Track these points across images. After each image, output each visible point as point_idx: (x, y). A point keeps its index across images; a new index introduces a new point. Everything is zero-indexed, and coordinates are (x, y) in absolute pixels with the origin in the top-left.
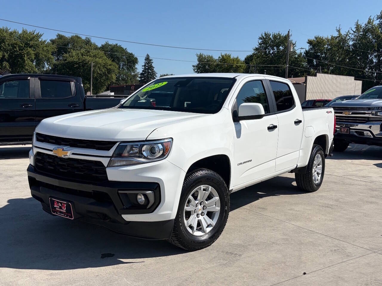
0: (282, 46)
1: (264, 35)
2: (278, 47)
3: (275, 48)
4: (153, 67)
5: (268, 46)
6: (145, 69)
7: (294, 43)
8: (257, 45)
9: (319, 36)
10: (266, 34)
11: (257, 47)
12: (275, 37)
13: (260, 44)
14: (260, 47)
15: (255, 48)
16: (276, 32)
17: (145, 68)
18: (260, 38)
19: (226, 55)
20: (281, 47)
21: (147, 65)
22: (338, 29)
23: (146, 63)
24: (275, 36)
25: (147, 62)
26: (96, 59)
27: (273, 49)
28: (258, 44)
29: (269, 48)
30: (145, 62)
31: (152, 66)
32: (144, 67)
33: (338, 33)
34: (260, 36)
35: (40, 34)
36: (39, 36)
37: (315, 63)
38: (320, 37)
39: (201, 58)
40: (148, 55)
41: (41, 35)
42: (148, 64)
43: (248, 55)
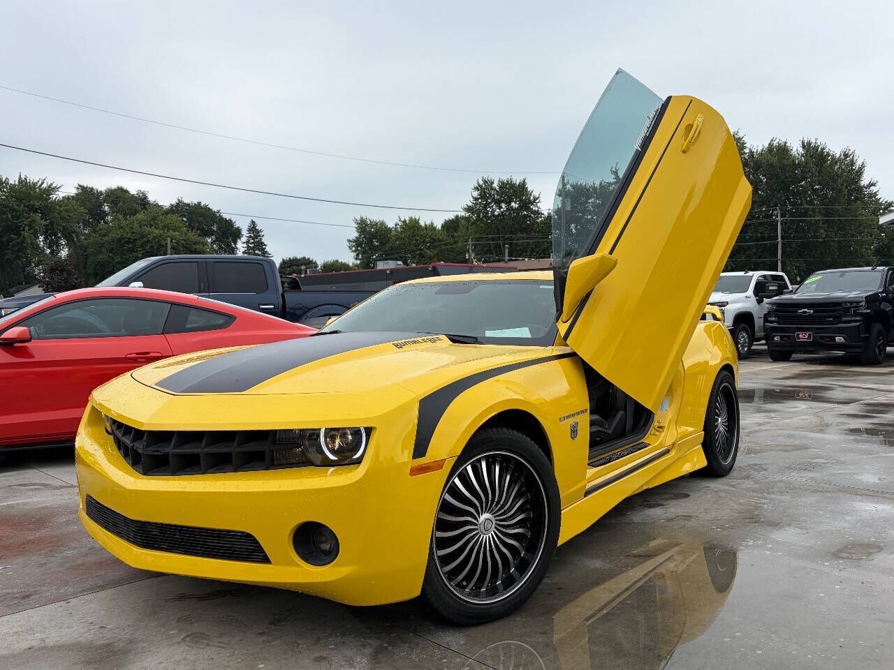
0: (515, 202)
1: (481, 183)
2: (508, 203)
3: (503, 205)
4: (265, 245)
5: (491, 203)
6: (248, 249)
7: (537, 196)
8: (469, 201)
9: (579, 184)
10: (485, 182)
11: (470, 204)
12: (503, 185)
13: (476, 199)
14: (476, 204)
15: (466, 206)
16: (505, 178)
17: (248, 246)
18: (476, 189)
19: (411, 219)
20: (513, 204)
21: (252, 241)
22: (614, 170)
23: (250, 237)
24: (503, 183)
25: (252, 235)
26: (168, 231)
27: (500, 208)
28: (472, 199)
29: (492, 206)
30: (247, 235)
31: (262, 243)
32: (245, 245)
33: (613, 176)
34: (476, 185)
35: (54, 185)
36: (51, 189)
37: (574, 231)
38: (581, 185)
39: (363, 226)
40: (253, 222)
41: (56, 189)
42: (253, 239)
43: (447, 219)
